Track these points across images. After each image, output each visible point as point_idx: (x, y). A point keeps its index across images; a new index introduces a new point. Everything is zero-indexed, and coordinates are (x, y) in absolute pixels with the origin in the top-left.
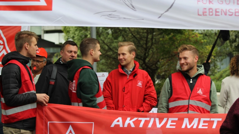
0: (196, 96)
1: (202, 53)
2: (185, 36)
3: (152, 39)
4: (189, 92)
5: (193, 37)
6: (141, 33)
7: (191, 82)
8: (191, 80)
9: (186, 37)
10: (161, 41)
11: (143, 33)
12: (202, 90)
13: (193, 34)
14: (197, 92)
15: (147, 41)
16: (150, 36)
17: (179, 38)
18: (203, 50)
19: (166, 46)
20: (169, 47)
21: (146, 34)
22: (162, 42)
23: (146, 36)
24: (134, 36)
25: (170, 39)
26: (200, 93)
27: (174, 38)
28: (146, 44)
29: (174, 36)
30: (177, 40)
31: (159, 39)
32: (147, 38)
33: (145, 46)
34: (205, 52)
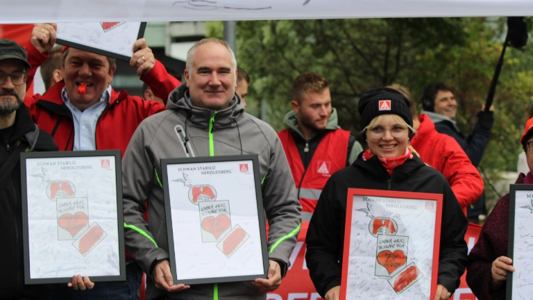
0: (314, 179)
1: (509, 89)
2: (472, 50)
3: (398, 57)
4: (301, 170)
5: (489, 53)
6: (374, 44)
7: (306, 150)
8: (307, 145)
9: (475, 53)
10: (419, 61)
11: (379, 43)
12: (327, 165)
13: (489, 46)
14: (316, 170)
15: (386, 61)
16: (394, 51)
17: (457, 55)
18: (511, 81)
19: (429, 73)
20: (434, 75)
21: (385, 46)
22: (420, 65)
23: (384, 50)
24: (359, 52)
25: (438, 56)
26: (323, 172)
27: (447, 56)
28: (386, 68)
29: (446, 50)
30: (453, 58)
31: (413, 57)
32: (387, 54)
33: (382, 72)
34: (516, 88)
